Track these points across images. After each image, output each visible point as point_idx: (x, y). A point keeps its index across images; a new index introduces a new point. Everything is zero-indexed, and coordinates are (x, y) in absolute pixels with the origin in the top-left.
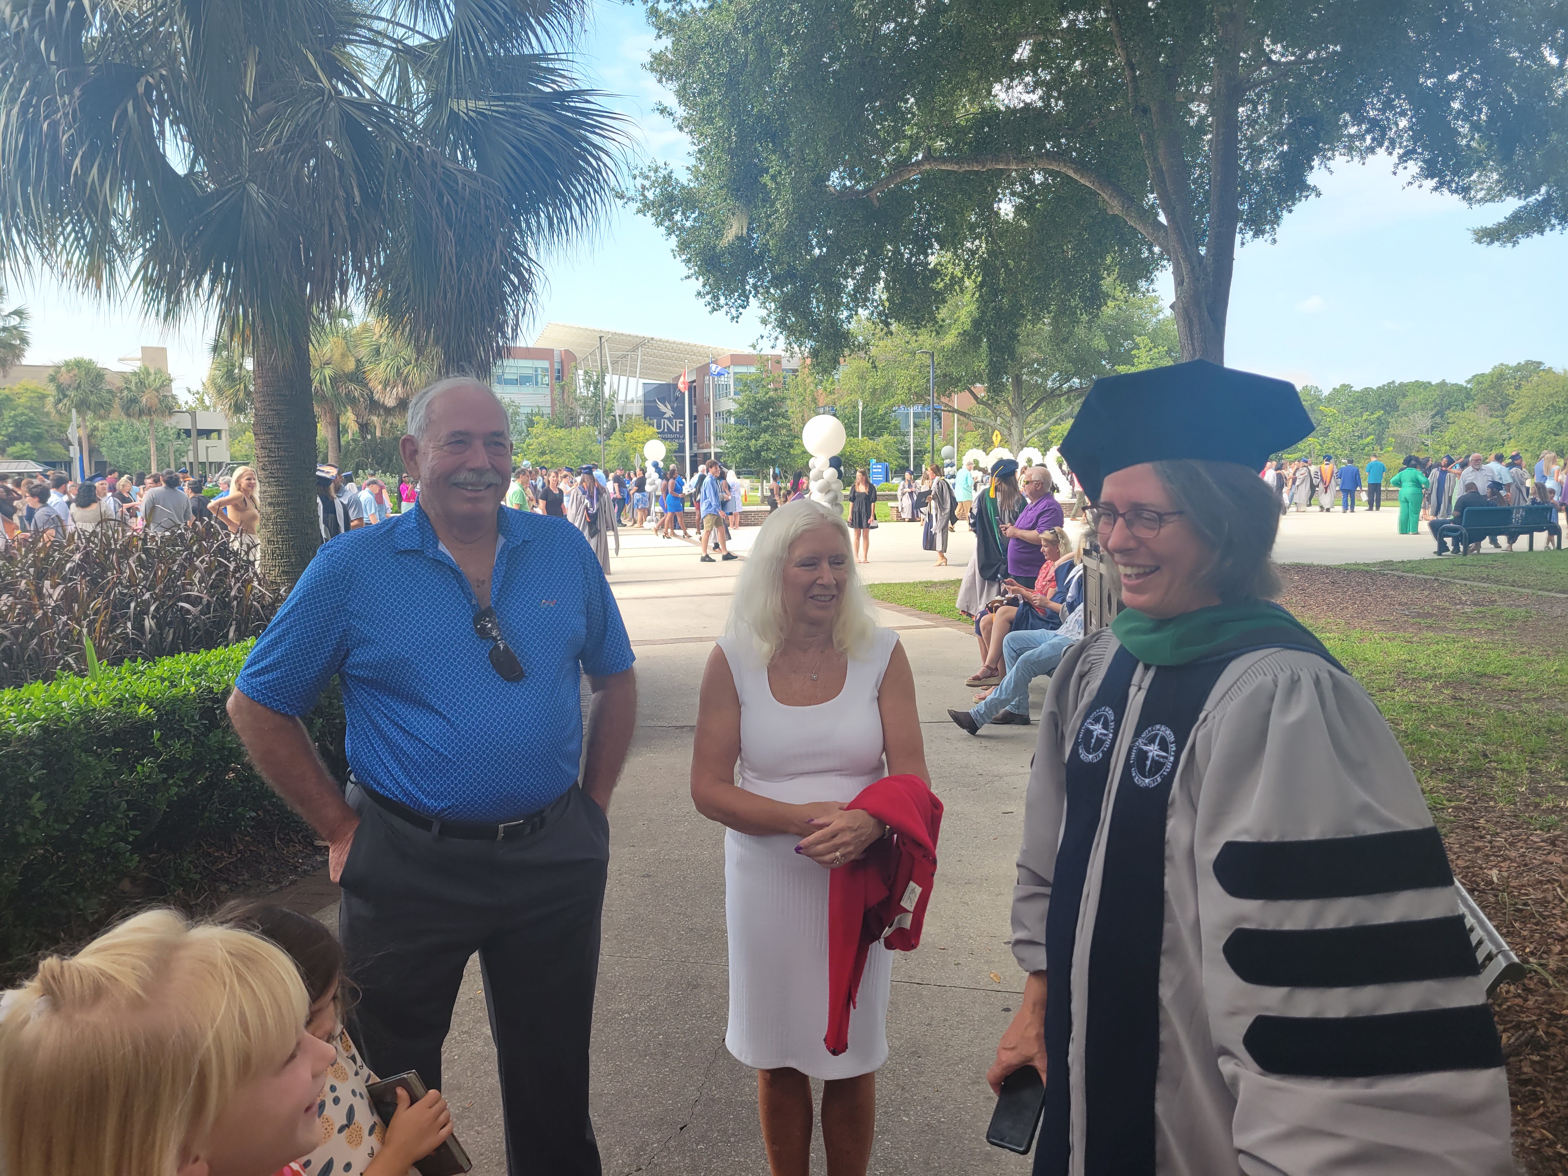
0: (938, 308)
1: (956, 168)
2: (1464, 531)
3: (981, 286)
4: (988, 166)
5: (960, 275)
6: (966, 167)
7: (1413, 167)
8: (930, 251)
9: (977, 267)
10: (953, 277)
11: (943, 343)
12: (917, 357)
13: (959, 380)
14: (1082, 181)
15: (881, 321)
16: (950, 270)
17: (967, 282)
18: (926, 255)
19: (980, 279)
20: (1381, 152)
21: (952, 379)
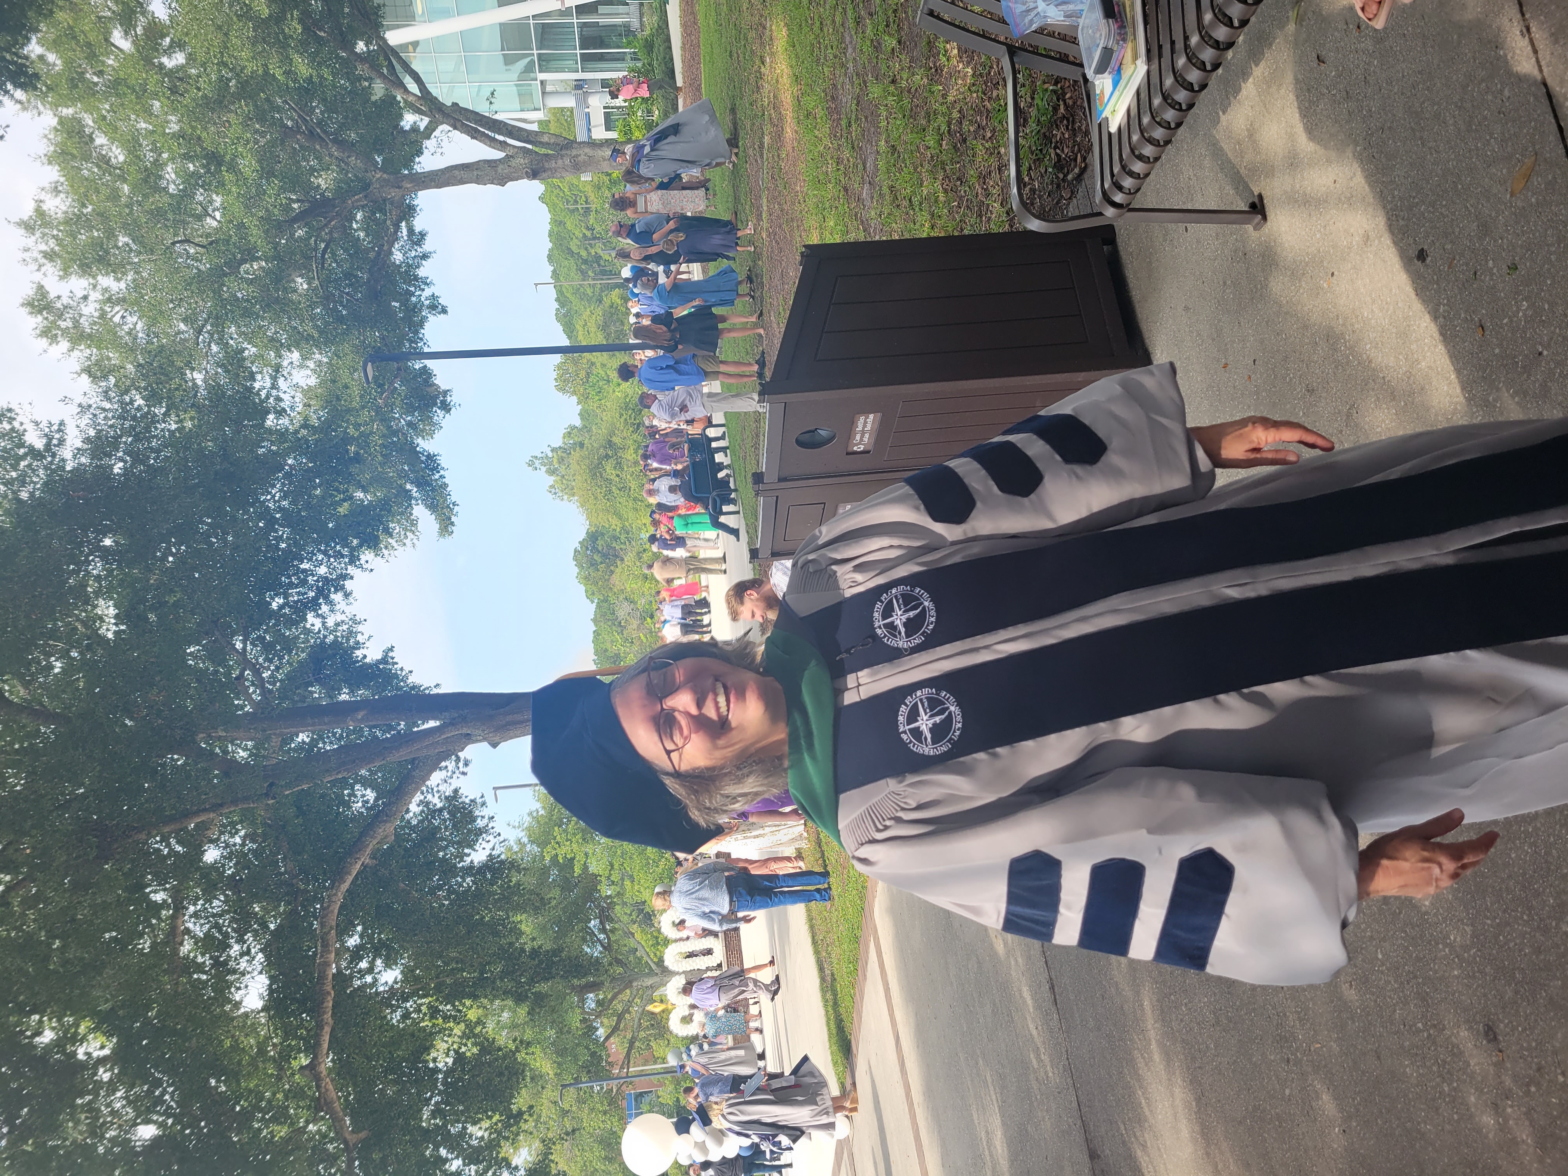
0: (500, 1049)
1: (327, 1029)
2: (714, 493)
3: (475, 997)
4: (329, 988)
5: (462, 1026)
6: (328, 1017)
7: (367, 556)
8: (431, 1065)
9: (453, 1005)
10: (464, 1035)
11: (552, 1075)
12: (567, 1107)
13: (593, 1054)
14: (354, 873)
15: (517, 1123)
16: (456, 1039)
17: (472, 1015)
18: (436, 1070)
19: (468, 1003)
20: (349, 585)
21: (592, 1064)
